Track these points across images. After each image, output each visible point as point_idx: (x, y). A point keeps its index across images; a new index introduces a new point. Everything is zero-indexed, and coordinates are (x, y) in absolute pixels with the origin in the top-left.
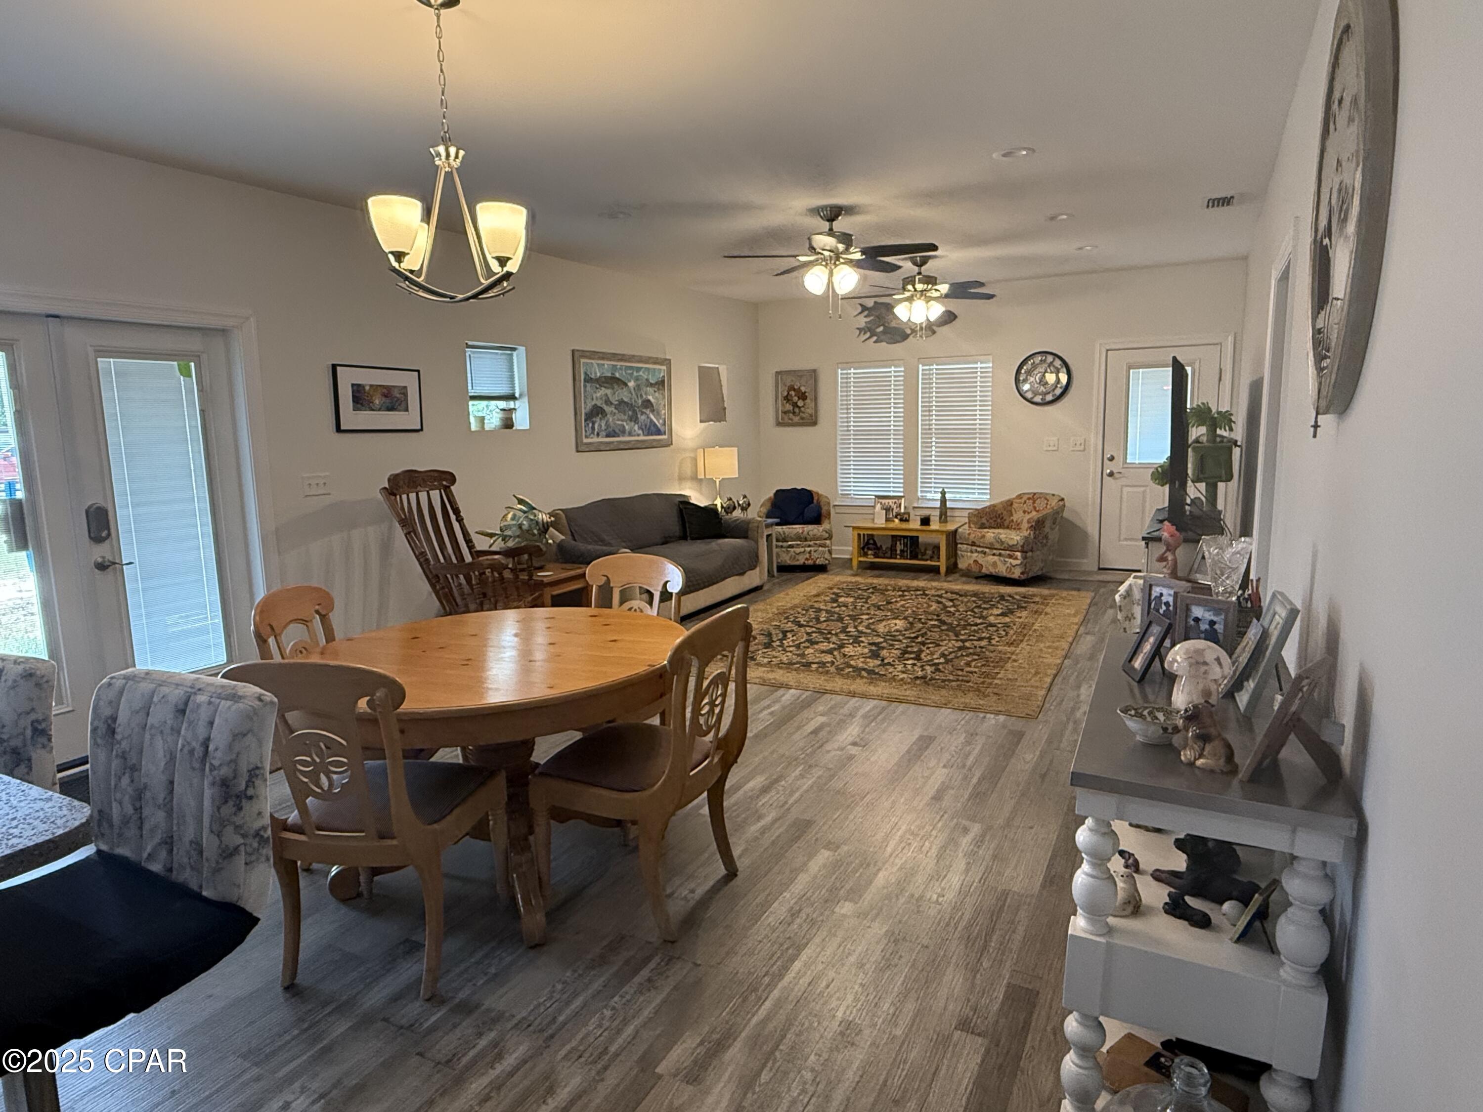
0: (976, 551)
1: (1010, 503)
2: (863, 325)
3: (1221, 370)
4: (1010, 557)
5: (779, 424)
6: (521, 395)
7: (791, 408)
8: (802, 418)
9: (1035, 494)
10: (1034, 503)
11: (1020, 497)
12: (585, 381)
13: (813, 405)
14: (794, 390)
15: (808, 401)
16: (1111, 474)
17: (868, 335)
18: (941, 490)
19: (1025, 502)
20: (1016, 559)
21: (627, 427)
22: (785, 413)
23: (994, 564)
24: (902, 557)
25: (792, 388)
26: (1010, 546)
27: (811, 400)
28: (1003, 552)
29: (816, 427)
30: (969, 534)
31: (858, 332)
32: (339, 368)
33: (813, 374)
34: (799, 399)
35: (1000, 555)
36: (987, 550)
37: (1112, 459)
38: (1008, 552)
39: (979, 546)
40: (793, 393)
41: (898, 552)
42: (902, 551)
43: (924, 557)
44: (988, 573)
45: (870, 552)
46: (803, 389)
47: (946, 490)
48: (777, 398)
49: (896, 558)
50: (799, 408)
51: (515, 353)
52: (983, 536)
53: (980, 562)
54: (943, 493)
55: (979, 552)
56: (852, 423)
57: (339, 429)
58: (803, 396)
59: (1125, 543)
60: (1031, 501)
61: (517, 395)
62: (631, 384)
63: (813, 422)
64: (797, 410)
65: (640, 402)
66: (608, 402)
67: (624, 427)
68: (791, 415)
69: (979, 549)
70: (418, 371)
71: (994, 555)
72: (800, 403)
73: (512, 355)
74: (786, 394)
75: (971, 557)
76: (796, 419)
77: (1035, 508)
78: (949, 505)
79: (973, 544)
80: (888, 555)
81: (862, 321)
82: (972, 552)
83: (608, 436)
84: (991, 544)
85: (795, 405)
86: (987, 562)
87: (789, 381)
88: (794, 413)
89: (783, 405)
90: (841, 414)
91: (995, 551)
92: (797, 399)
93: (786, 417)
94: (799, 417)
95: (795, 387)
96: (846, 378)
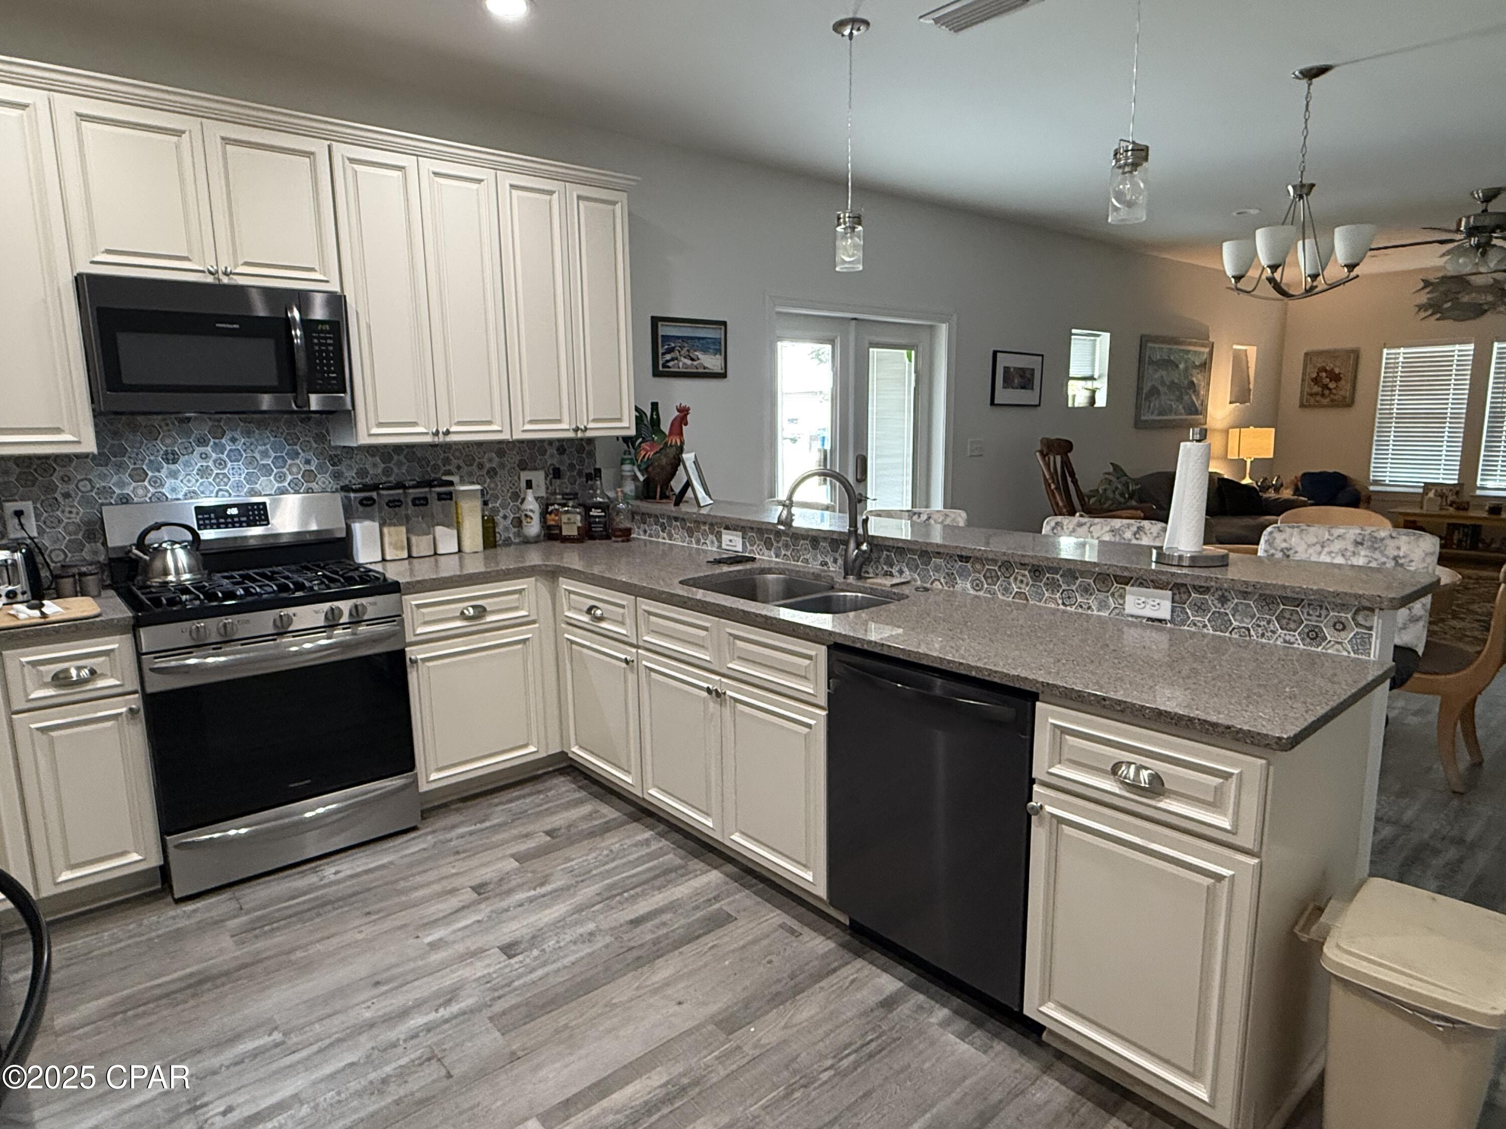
2: (1424, 301)
5: (1303, 407)
6: (1100, 377)
7: (1320, 389)
8: (1332, 400)
12: (1149, 364)
13: (1348, 387)
14: (1326, 371)
15: (1343, 382)
17: (1430, 312)
21: (1174, 406)
22: (1311, 395)
25: (1324, 369)
27: (1347, 381)
29: (1351, 409)
31: (1416, 309)
32: (999, 354)
33: (1355, 354)
34: (1331, 380)
40: (1324, 374)
41: (1456, 542)
42: (1460, 541)
46: (1337, 371)
48: (1303, 379)
50: (1330, 389)
51: (1098, 339)
56: (1395, 406)
57: (992, 403)
58: (1336, 378)
61: (1096, 376)
62: (1182, 366)
63: (1348, 403)
64: (1327, 392)
65: (1186, 382)
66: (1163, 383)
67: (1171, 405)
68: (1318, 398)
70: (1042, 356)
72: (1332, 385)
73: (1095, 340)
74: (1314, 375)
76: (1325, 401)
81: (1424, 297)
83: (1159, 415)
85: (1326, 387)
87: (1320, 362)
88: (1323, 395)
89: (1310, 386)
90: (1382, 397)
92: (1328, 380)
93: (1312, 400)
94: (1328, 400)
95: (1328, 368)
96: (1395, 358)
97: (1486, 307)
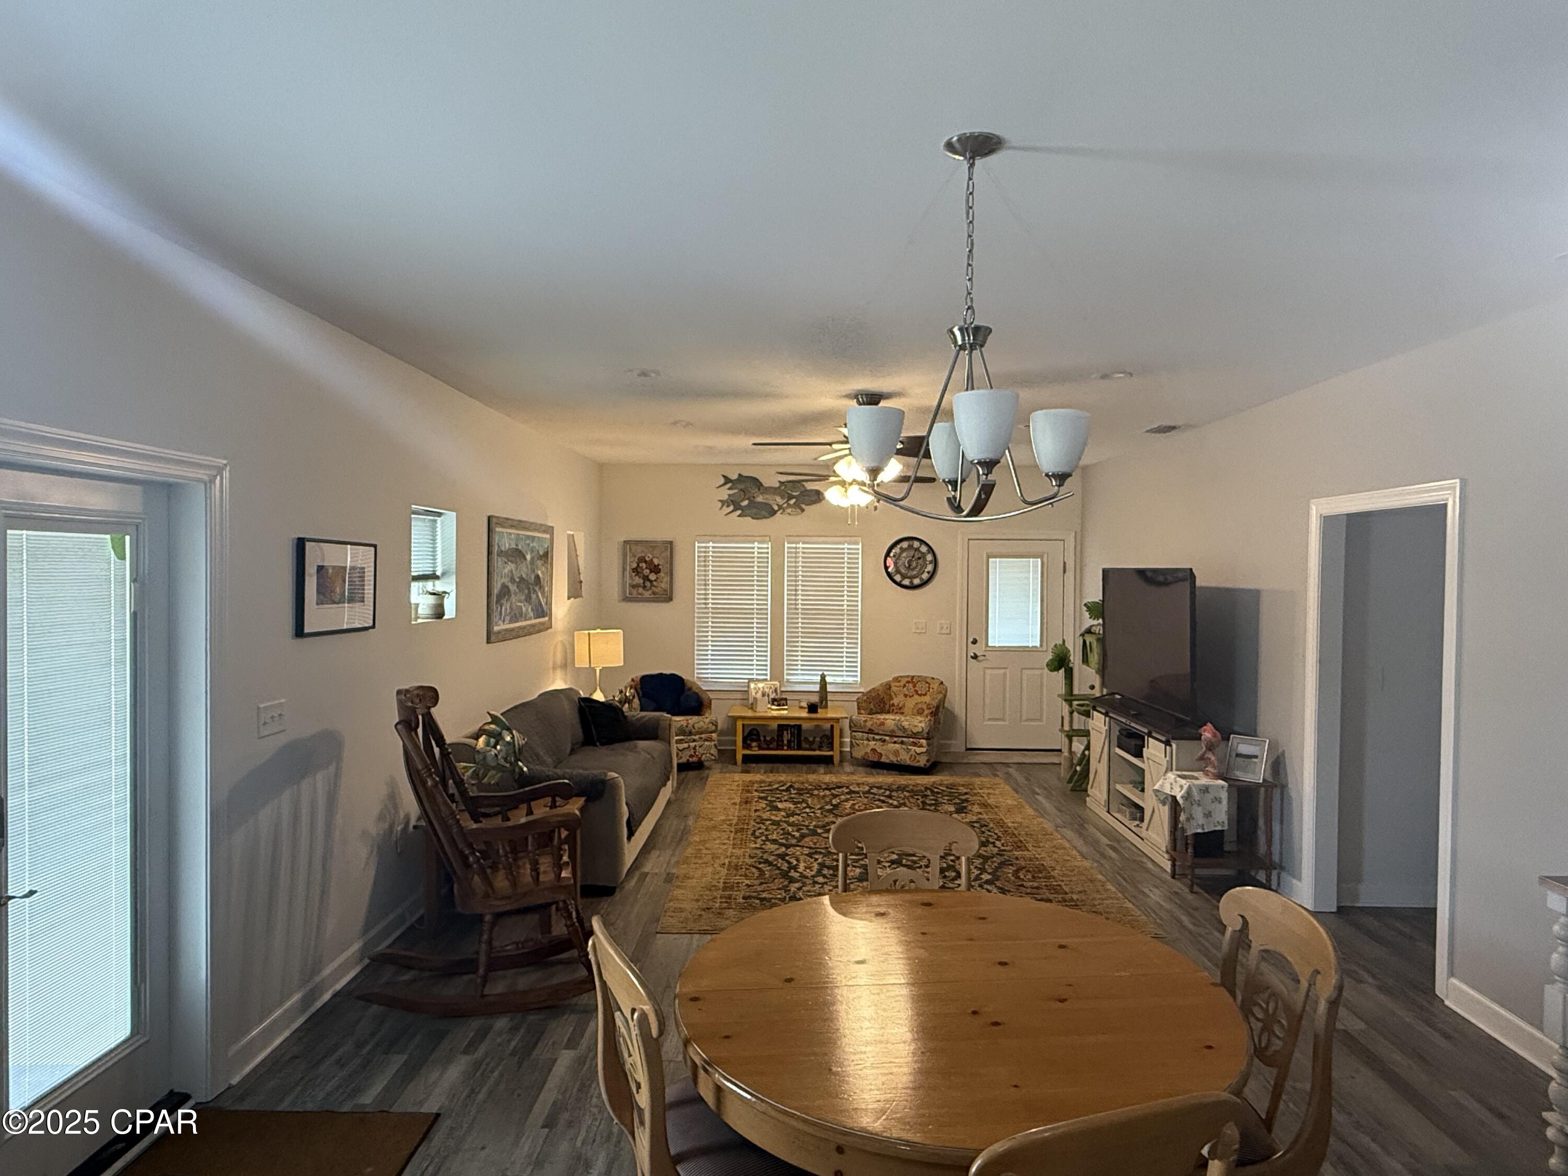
0: (874, 739)
1: (888, 686)
2: (726, 497)
3: (1065, 563)
4: (915, 744)
5: (626, 599)
6: (444, 574)
7: (642, 581)
8: (654, 593)
9: (913, 677)
10: (914, 686)
11: (897, 679)
12: (498, 555)
13: (667, 579)
14: (646, 562)
15: (662, 574)
16: (975, 657)
17: (731, 508)
18: (821, 673)
19: (904, 686)
20: (921, 746)
21: (524, 609)
22: (633, 586)
23: (896, 753)
24: (790, 748)
25: (642, 560)
26: (915, 734)
27: (666, 573)
28: (905, 739)
29: (671, 603)
30: (865, 721)
31: (720, 504)
32: (308, 545)
33: (669, 546)
34: (651, 572)
35: (902, 743)
36: (887, 738)
37: (975, 642)
38: (911, 740)
39: (878, 734)
40: (644, 565)
41: (785, 742)
42: (789, 741)
43: (811, 747)
44: (888, 761)
45: (754, 744)
46: (656, 562)
47: (826, 673)
48: (624, 570)
49: (783, 749)
50: (651, 581)
51: (439, 520)
52: (882, 724)
53: (879, 750)
54: (823, 677)
55: (877, 740)
56: (710, 601)
57: (299, 632)
58: (656, 569)
59: (990, 723)
60: (911, 685)
61: (438, 573)
62: (528, 557)
63: (667, 597)
64: (648, 584)
65: (533, 577)
66: (512, 580)
67: (521, 608)
68: (641, 590)
69: (877, 737)
70: (375, 546)
71: (895, 742)
72: (652, 577)
73: (435, 521)
74: (635, 565)
75: (868, 745)
76: (647, 594)
77: (916, 692)
78: (830, 688)
79: (871, 731)
80: (774, 745)
81: (725, 493)
82: (868, 740)
83: (511, 622)
84: (893, 731)
85: (646, 578)
86: (887, 750)
87: (639, 551)
88: (644, 587)
89: (631, 577)
90: (698, 591)
91: (896, 739)
92: (648, 571)
93: (635, 592)
94: (650, 592)
95: (647, 559)
96: (705, 552)
97: (776, 508)
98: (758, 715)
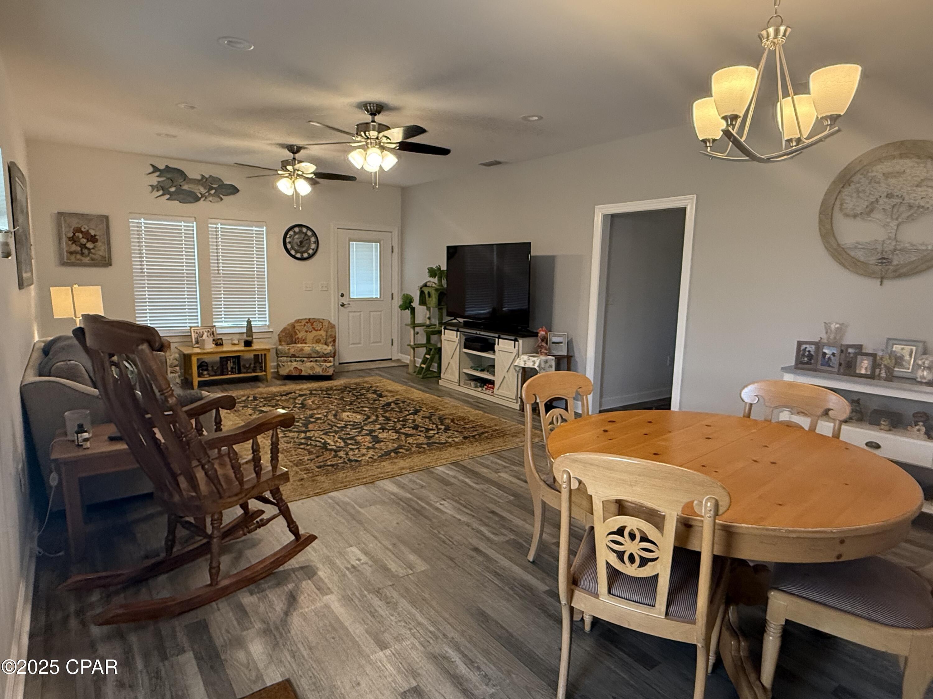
0: (295, 361)
1: (293, 326)
2: (155, 183)
3: (392, 247)
4: (325, 361)
5: (64, 264)
7: (79, 249)
8: (92, 259)
9: (309, 319)
10: (312, 325)
11: (298, 321)
13: (105, 247)
14: (82, 232)
15: (99, 244)
16: (343, 305)
17: (161, 192)
18: (247, 319)
19: (305, 325)
20: (330, 362)
22: (71, 253)
23: (312, 368)
24: (233, 372)
25: (78, 230)
26: (325, 354)
27: (104, 243)
28: (318, 359)
29: (110, 268)
30: (289, 349)
31: (150, 188)
33: (106, 219)
34: (88, 241)
35: (316, 361)
36: (305, 359)
37: (342, 295)
38: (323, 358)
39: (299, 357)
40: (79, 235)
41: (229, 369)
42: (232, 368)
43: (249, 371)
44: (306, 374)
45: (205, 373)
46: (92, 233)
47: (251, 319)
48: (60, 239)
49: (227, 374)
50: (89, 249)
52: (302, 350)
53: (299, 368)
54: (249, 322)
55: (298, 361)
56: (145, 267)
58: (93, 239)
59: (353, 346)
60: (309, 325)
63: (107, 262)
64: (86, 251)
68: (79, 256)
69: (297, 359)
71: (311, 361)
72: (90, 245)
74: (71, 235)
75: (291, 365)
76: (86, 260)
77: (314, 329)
78: (254, 330)
79: (294, 356)
80: (219, 372)
81: (154, 179)
82: (291, 361)
84: (310, 354)
85: (83, 246)
86: (306, 367)
87: (75, 223)
88: (82, 254)
89: (67, 245)
90: (136, 258)
91: (312, 359)
92: (85, 241)
93: (73, 258)
94: (88, 258)
95: (83, 229)
96: (138, 227)
97: (200, 196)
98: (205, 351)
